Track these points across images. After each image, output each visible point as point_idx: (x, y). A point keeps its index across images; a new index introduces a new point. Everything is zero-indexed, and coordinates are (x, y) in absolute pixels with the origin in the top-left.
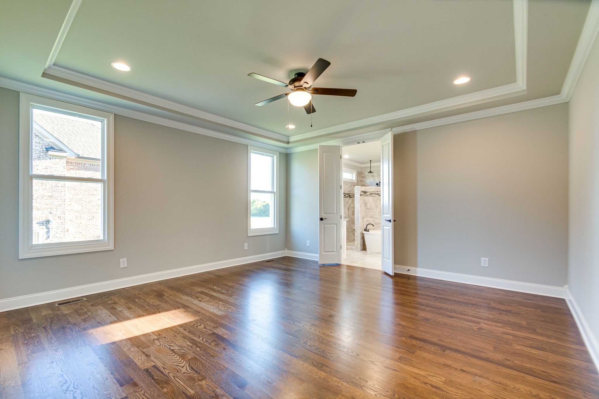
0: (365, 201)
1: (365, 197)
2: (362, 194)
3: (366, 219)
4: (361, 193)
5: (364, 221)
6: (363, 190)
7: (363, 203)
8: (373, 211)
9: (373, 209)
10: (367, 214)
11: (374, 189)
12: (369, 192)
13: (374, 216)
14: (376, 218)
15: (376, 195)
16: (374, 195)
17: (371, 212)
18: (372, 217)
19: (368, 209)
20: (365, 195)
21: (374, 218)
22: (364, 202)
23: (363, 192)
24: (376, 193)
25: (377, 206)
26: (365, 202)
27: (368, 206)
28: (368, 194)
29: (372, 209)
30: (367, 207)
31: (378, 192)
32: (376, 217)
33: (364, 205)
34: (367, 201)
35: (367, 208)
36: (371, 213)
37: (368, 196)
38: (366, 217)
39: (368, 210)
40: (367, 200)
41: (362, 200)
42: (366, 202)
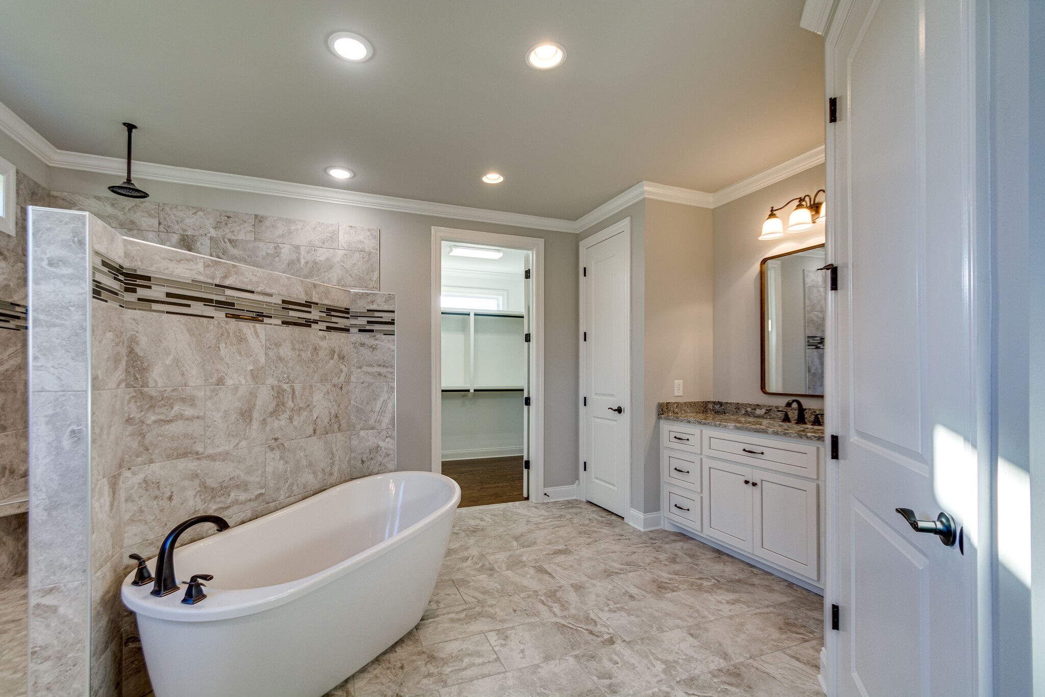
0: (133, 340)
1: (129, 314)
2: (108, 281)
3: (140, 477)
4: (99, 277)
5: (122, 495)
6: (117, 257)
7: (116, 360)
8: (189, 412)
9: (190, 401)
10: (143, 436)
11: (200, 267)
12: (164, 282)
13: (199, 448)
14: (212, 458)
15: (209, 311)
16: (197, 308)
17: (179, 417)
18: (185, 454)
19: (151, 403)
20: (130, 297)
21: (198, 456)
22: (124, 351)
23: (117, 271)
24: (215, 298)
25: (220, 382)
26: (131, 351)
27: (158, 379)
28: (157, 292)
29: (183, 400)
30: (145, 385)
31: (229, 292)
32: (210, 451)
33: (119, 374)
34: (144, 345)
35: (150, 391)
36: (175, 428)
37: (155, 306)
38: (144, 458)
39: (152, 407)
40: (143, 340)
41: (110, 335)
42: (137, 350)
